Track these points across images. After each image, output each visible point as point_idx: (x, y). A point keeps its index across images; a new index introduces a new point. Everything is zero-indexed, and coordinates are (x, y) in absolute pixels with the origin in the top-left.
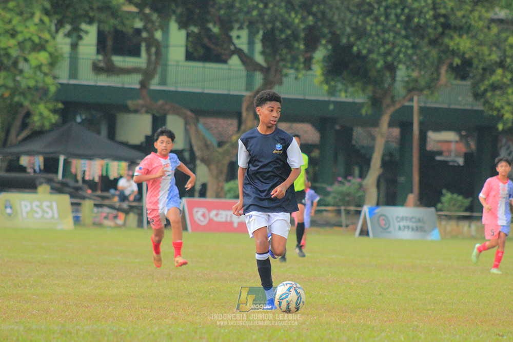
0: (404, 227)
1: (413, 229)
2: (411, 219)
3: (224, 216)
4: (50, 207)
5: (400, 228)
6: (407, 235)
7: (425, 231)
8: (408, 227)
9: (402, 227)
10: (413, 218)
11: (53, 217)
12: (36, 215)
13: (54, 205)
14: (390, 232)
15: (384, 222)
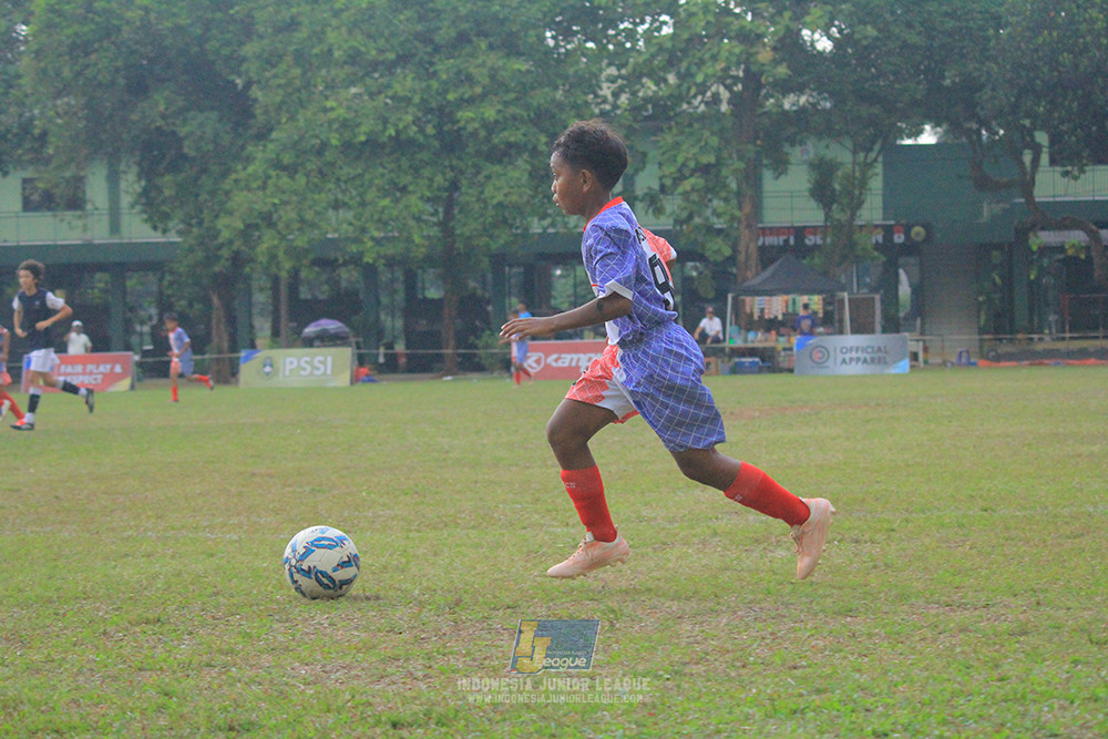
0: (851, 359)
1: (865, 361)
2: (864, 350)
3: (567, 361)
4: (324, 363)
5: (844, 361)
6: (855, 369)
7: (885, 363)
8: (858, 359)
9: (847, 361)
10: (868, 347)
11: (325, 373)
12: (302, 373)
13: (329, 359)
14: (827, 367)
15: (820, 355)
